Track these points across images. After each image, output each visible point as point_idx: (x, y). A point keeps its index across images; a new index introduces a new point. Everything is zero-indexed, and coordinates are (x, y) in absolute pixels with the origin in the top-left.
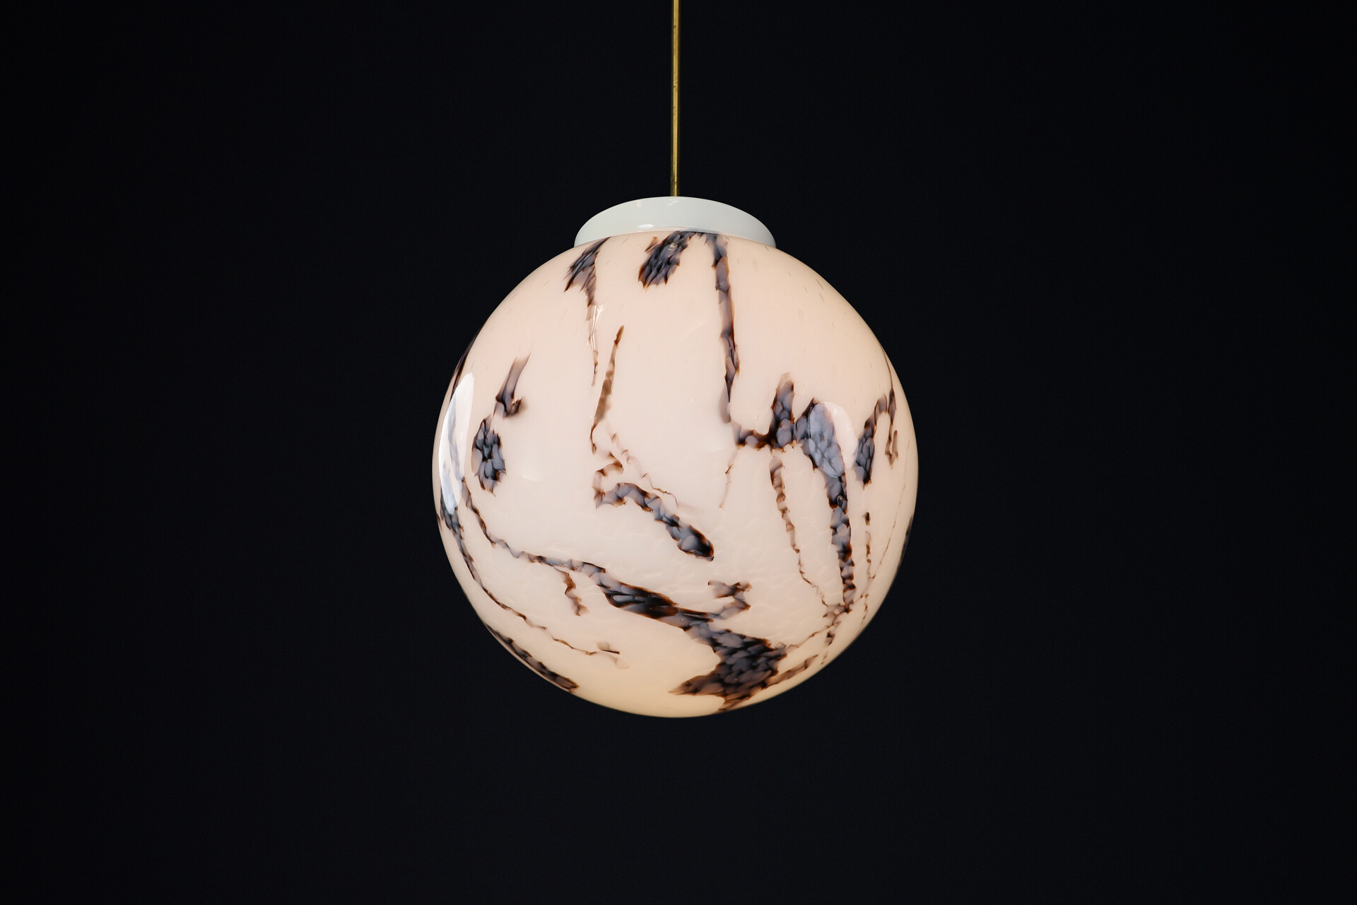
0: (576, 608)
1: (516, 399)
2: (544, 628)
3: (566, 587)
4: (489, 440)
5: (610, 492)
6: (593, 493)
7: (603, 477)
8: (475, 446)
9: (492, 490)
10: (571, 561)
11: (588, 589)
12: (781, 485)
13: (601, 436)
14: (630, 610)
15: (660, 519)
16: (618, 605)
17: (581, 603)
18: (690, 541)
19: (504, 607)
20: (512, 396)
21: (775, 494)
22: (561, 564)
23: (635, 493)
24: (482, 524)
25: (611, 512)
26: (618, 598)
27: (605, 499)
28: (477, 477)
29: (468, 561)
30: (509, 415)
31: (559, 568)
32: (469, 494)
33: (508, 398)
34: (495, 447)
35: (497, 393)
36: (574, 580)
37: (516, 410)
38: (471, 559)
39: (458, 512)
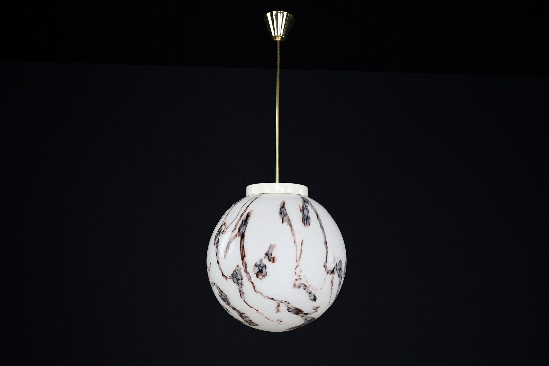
0: (277, 311)
1: (272, 256)
2: (263, 314)
3: (277, 306)
4: (262, 265)
5: (298, 285)
6: (293, 285)
7: (297, 281)
8: (256, 265)
9: (261, 279)
11: (283, 308)
12: (333, 283)
13: (298, 271)
14: (292, 313)
15: (308, 292)
16: (289, 311)
17: (279, 310)
18: (312, 297)
19: (251, 307)
20: (271, 255)
21: (331, 285)
22: (278, 301)
23: (304, 286)
24: (254, 287)
25: (296, 290)
26: (290, 310)
27: (296, 287)
28: (256, 275)
29: (241, 293)
30: (270, 260)
31: (277, 302)
32: (251, 278)
33: (269, 255)
34: (264, 268)
35: (265, 253)
36: (280, 305)
37: (272, 260)
38: (243, 293)
39: (243, 281)
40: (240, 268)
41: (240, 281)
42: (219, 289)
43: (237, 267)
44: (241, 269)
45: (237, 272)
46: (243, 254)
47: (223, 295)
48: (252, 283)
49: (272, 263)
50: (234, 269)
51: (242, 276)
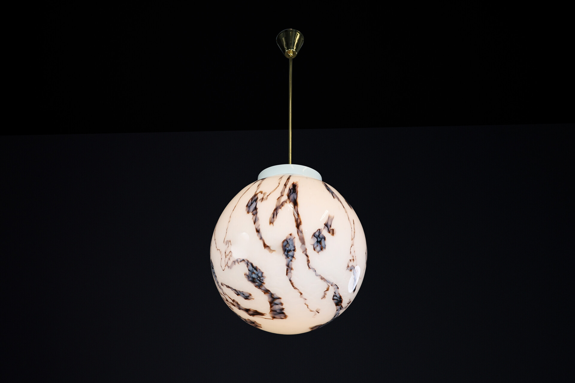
0: (323, 297)
1: (332, 228)
2: (306, 299)
3: (326, 289)
4: (321, 236)
5: (350, 267)
6: (347, 266)
7: (350, 262)
8: (314, 235)
9: (318, 252)
10: (333, 283)
11: (330, 294)
13: (352, 250)
14: (334, 302)
16: (333, 299)
17: (326, 296)
19: (295, 288)
20: (331, 226)
22: (330, 283)
24: (308, 261)
25: (348, 272)
26: (335, 298)
27: (348, 268)
28: (312, 246)
29: (289, 268)
30: (329, 232)
31: (328, 284)
32: (306, 249)
33: (329, 227)
34: (323, 240)
35: (324, 223)
36: (330, 289)
37: (332, 232)
38: (292, 269)
39: (295, 253)
40: (293, 237)
41: (290, 253)
42: (250, 265)
43: (289, 235)
44: (295, 238)
45: (289, 241)
46: (299, 221)
47: (255, 273)
48: (307, 256)
49: (332, 235)
50: (285, 238)
51: (294, 247)
